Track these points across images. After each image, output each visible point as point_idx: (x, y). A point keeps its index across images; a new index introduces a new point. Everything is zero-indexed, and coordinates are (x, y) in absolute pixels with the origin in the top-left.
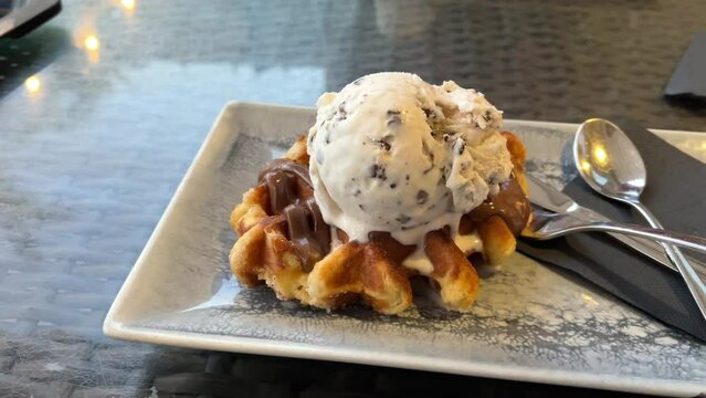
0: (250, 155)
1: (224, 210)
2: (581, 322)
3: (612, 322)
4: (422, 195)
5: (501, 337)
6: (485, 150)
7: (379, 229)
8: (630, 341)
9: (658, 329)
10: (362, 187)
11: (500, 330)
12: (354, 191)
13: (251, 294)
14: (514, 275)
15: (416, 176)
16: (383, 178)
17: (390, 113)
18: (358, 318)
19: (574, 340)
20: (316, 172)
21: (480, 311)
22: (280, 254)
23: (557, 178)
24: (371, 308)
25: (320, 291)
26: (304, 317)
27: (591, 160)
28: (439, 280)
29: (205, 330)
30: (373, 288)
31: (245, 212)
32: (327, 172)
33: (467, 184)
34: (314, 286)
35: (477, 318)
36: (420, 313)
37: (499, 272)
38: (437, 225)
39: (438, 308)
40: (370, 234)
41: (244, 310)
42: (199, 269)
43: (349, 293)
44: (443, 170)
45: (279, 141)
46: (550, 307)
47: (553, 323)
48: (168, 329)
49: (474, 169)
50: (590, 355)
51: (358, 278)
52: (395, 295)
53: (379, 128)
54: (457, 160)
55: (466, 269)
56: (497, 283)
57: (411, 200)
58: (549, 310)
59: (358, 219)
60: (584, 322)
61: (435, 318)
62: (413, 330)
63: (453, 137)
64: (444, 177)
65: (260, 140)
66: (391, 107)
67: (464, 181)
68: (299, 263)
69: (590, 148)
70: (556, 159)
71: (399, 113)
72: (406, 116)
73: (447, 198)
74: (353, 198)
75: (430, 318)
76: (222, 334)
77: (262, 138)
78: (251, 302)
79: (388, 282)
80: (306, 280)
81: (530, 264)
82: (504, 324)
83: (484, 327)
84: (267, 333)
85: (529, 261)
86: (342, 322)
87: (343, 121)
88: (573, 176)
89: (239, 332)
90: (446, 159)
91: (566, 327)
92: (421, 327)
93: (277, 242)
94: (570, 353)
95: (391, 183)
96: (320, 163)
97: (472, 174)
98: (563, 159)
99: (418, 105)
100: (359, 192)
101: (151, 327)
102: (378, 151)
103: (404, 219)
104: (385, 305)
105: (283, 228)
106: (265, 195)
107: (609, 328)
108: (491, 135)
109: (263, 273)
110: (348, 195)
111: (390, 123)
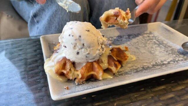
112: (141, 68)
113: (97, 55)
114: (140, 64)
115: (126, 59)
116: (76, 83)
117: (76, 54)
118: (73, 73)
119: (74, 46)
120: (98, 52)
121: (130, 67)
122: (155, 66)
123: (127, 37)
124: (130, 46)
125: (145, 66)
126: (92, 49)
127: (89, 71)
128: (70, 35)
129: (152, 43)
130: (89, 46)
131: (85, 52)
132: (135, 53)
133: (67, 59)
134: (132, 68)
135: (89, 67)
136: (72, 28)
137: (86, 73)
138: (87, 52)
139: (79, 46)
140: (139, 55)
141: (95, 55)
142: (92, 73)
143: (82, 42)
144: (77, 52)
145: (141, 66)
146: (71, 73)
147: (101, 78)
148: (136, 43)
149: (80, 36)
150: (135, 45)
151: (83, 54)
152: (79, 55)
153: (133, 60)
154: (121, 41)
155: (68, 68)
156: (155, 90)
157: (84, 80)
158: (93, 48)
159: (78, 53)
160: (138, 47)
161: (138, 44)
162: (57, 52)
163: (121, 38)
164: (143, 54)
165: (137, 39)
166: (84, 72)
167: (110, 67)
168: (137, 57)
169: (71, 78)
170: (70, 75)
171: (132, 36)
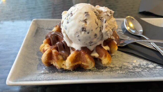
0: (41, 32)
1: (36, 47)
2: (137, 65)
3: (145, 65)
4: (96, 35)
5: (119, 72)
6: (111, 22)
7: (84, 46)
8: (151, 69)
9: (156, 65)
10: (79, 34)
11: (118, 70)
12: (77, 35)
13: (49, 69)
14: (118, 56)
15: (94, 30)
16: (85, 31)
17: (85, 13)
18: (80, 71)
19: (137, 70)
20: (64, 32)
21: (112, 66)
22: (57, 56)
23: (121, 32)
24: (83, 68)
25: (70, 65)
26: (65, 73)
27: (129, 26)
28: (101, 58)
29: (38, 80)
30: (84, 62)
31: (44, 46)
32: (69, 32)
33: (107, 31)
34: (68, 64)
35: (111, 68)
36: (96, 68)
37: (114, 55)
38: (99, 44)
39: (101, 66)
40: (81, 48)
41: (48, 73)
42: (32, 63)
43: (77, 64)
44: (100, 28)
45: (49, 28)
46: (128, 62)
47: (131, 67)
48: (27, 81)
49: (109, 27)
50: (143, 73)
51: (80, 60)
52: (90, 64)
53: (83, 17)
54: (104, 25)
55: (108, 54)
56: (114, 58)
57: (93, 37)
58: (129, 64)
59: (78, 44)
60: (138, 65)
61: (100, 69)
62: (96, 72)
63: (103, 19)
64: (101, 30)
65: (43, 29)
66: (85, 11)
67: (107, 30)
68: (62, 58)
69: (128, 23)
70: (120, 27)
71: (88, 12)
72: (90, 14)
73: (101, 36)
74: (77, 38)
75: (99, 69)
76: (43, 80)
77: (44, 28)
78: (49, 71)
79: (88, 60)
80: (65, 62)
81: (121, 53)
82: (118, 68)
83: (114, 69)
84: (56, 78)
85: (120, 52)
86: (76, 73)
87: (72, 16)
88: (125, 31)
89: (48, 79)
90: (101, 25)
91: (134, 67)
92: (98, 72)
93: (55, 53)
94: (138, 73)
95: (88, 32)
96: (66, 29)
97: (108, 28)
98: (122, 27)
99: (92, 10)
100: (79, 36)
101: (21, 81)
102: (84, 23)
103: (91, 42)
104: (88, 66)
105: (57, 49)
106: (49, 41)
107: (144, 66)
108: (111, 18)
109: (52, 62)
110: (75, 37)
111: (86, 15)
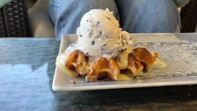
112: (171, 75)
113: (114, 49)
114: (171, 72)
115: (152, 62)
116: (85, 79)
117: (91, 43)
118: (84, 68)
119: (90, 33)
120: (116, 45)
121: (156, 73)
122: (191, 76)
123: (160, 44)
124: (161, 53)
125: (177, 74)
126: (110, 41)
127: (102, 68)
128: (87, 21)
129: (191, 53)
130: (106, 36)
131: (101, 42)
132: (166, 60)
133: (79, 52)
134: (159, 74)
135: (102, 62)
136: (91, 14)
137: (98, 68)
138: (104, 42)
139: (96, 34)
140: (171, 63)
141: (112, 48)
142: (106, 70)
143: (100, 29)
144: (92, 41)
145: (171, 74)
146: (82, 67)
147: (116, 78)
148: (170, 51)
149: (98, 23)
150: (168, 53)
151: (99, 44)
152: (94, 45)
153: (162, 66)
154: (152, 48)
155: (79, 61)
156: (187, 104)
157: (96, 77)
158: (112, 39)
159: (93, 43)
160: (172, 55)
161: (172, 53)
162: (72, 46)
163: (152, 46)
164: (176, 63)
165: (172, 48)
166: (96, 67)
167: (130, 68)
168: (168, 64)
169: (81, 73)
170: (80, 69)
171: (166, 45)
